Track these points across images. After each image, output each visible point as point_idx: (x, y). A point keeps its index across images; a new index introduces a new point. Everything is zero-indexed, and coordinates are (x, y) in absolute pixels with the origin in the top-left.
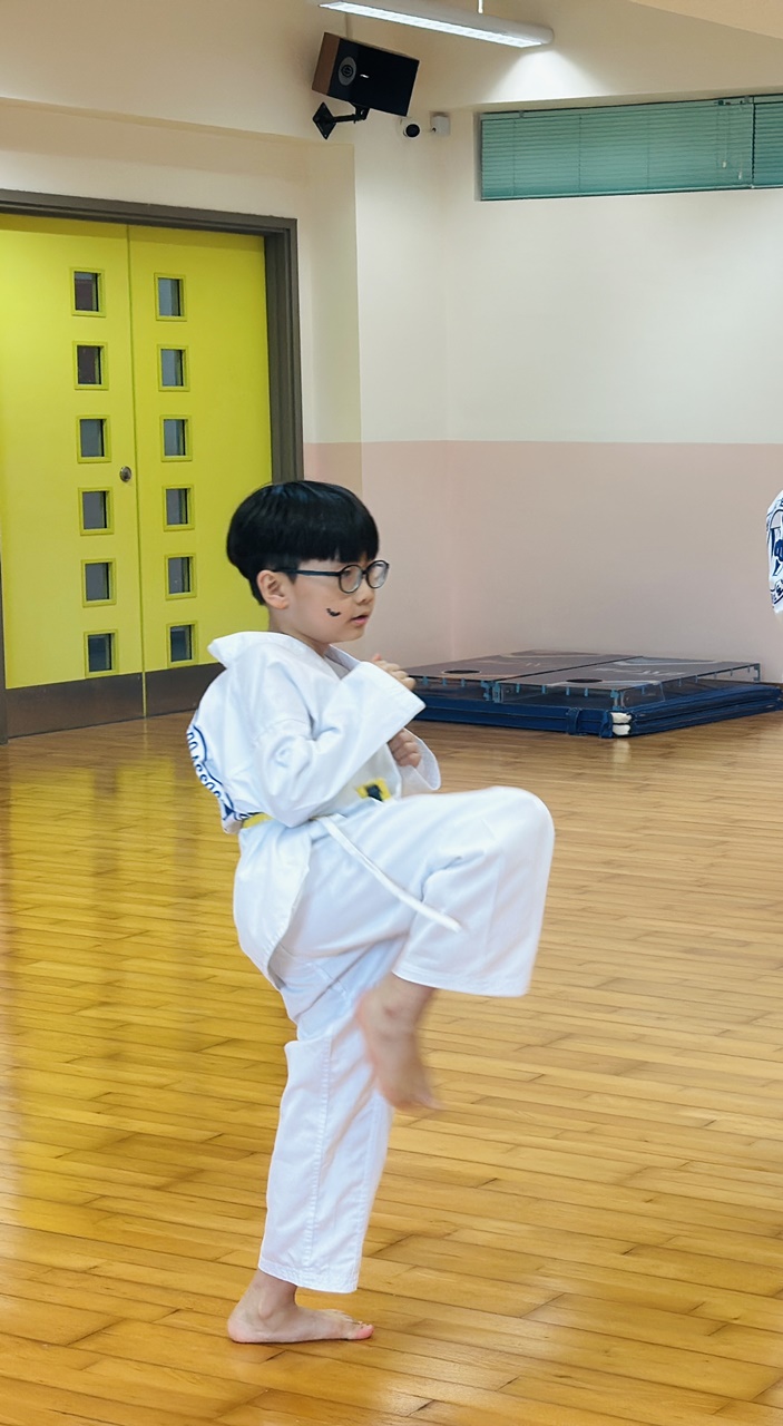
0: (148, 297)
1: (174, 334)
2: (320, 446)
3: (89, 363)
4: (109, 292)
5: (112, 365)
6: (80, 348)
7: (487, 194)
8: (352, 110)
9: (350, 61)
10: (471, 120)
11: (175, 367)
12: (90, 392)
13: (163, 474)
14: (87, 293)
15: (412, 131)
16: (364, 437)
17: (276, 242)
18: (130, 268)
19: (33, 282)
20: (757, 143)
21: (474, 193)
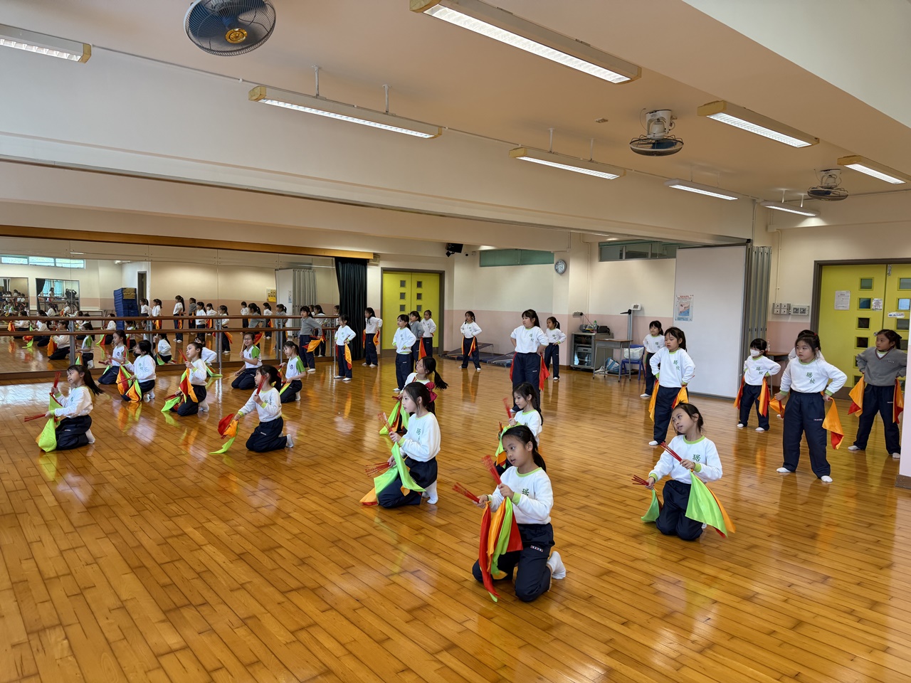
0: (415, 284)
1: (419, 291)
2: (448, 311)
3: (403, 296)
4: (408, 284)
5: (407, 296)
6: (401, 294)
7: (481, 266)
8: (452, 252)
9: (451, 246)
10: (479, 253)
11: (419, 296)
12: (402, 300)
14: (403, 284)
15: (467, 255)
16: (454, 309)
17: (441, 275)
18: (411, 281)
19: (392, 282)
20: (521, 257)
21: (478, 265)
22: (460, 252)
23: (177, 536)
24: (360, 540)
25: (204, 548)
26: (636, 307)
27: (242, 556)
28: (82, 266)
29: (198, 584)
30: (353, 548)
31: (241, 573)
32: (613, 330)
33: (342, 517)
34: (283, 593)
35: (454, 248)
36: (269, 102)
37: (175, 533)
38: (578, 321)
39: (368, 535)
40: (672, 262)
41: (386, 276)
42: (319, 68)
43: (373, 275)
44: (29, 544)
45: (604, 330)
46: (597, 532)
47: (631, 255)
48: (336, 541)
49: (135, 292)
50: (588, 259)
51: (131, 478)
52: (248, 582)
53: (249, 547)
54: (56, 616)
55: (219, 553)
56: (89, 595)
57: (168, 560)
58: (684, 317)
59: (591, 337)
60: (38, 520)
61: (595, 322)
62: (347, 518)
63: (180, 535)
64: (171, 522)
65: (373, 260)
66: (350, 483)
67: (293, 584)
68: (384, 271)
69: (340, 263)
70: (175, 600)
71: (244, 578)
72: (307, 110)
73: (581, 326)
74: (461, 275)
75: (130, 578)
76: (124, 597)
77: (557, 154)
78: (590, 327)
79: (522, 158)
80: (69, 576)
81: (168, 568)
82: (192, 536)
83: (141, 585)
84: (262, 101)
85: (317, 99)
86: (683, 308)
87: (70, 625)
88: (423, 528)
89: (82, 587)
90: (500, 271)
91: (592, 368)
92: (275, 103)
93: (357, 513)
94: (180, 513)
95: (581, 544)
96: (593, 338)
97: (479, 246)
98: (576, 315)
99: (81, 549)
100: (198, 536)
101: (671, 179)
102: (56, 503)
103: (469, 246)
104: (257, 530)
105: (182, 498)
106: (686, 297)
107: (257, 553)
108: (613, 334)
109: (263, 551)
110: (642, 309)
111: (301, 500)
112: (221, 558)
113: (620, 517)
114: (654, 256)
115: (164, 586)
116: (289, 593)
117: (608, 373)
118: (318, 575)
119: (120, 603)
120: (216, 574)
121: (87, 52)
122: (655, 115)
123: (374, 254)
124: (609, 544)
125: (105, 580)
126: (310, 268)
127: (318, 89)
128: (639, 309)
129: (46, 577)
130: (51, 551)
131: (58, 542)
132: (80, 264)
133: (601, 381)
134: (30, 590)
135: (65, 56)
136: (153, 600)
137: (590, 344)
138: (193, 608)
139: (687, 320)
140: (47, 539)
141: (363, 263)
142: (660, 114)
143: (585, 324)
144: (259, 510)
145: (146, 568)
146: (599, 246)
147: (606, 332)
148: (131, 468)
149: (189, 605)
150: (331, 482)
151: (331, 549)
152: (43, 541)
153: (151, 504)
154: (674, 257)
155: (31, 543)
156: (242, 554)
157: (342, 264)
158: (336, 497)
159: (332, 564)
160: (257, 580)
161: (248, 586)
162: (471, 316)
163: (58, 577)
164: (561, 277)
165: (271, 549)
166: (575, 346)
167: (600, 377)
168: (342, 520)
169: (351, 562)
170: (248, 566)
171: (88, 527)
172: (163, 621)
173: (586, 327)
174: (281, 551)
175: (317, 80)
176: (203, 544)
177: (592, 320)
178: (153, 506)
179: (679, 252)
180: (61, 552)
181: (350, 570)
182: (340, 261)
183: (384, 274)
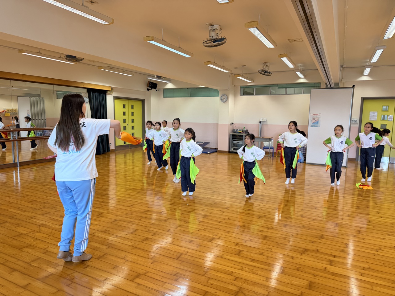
0: (130, 107)
1: (133, 111)
3: (124, 113)
4: (126, 106)
5: (127, 114)
7: (164, 97)
8: (151, 89)
9: (151, 84)
11: (133, 114)
12: (124, 116)
13: (131, 124)
14: (124, 106)
15: (157, 91)
17: (143, 101)
18: (128, 104)
19: (119, 104)
20: (191, 93)
21: (162, 97)
22: (155, 88)
26: (263, 120)
38: (232, 127)
43: (109, 99)
50: (235, 95)
58: (315, 125)
59: (242, 136)
61: (244, 127)
68: (116, 98)
69: (91, 92)
73: (233, 131)
74: (154, 102)
78: (240, 131)
86: (315, 120)
90: (178, 100)
98: (231, 124)
106: (317, 115)
123: (112, 88)
128: (265, 121)
137: (242, 139)
139: (317, 126)
141: (104, 93)
146: (240, 87)
157: (93, 93)
164: (224, 104)
166: (232, 140)
173: (237, 130)
183: (115, 100)
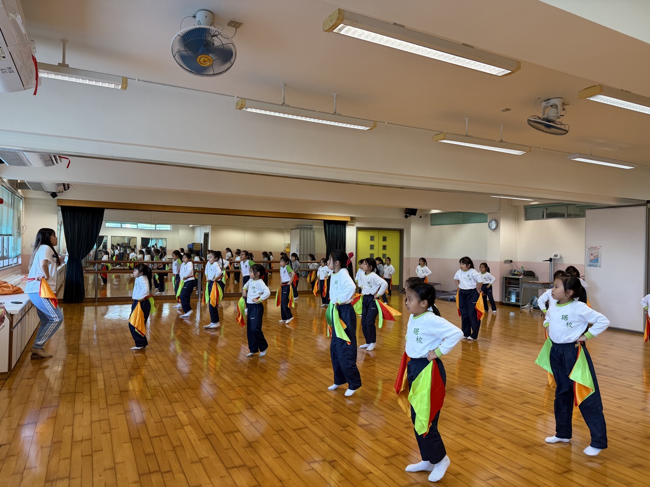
0: (381, 239)
1: (384, 243)
2: (406, 258)
3: (372, 247)
4: (376, 239)
5: (376, 247)
6: (371, 245)
7: (432, 225)
9: (408, 210)
10: (430, 215)
11: (384, 247)
12: (372, 250)
14: (372, 238)
15: (421, 217)
16: (411, 257)
17: (401, 232)
18: (378, 236)
19: (364, 237)
20: (463, 218)
21: (430, 224)
22: (415, 214)
23: (169, 417)
24: (297, 431)
25: (185, 427)
26: (556, 256)
27: (209, 437)
28: (169, 229)
29: (171, 455)
30: (290, 437)
31: (203, 450)
32: (537, 273)
33: (290, 412)
34: (227, 469)
35: (411, 212)
36: (249, 110)
37: (169, 415)
38: (508, 267)
39: (305, 428)
40: (582, 220)
41: (360, 233)
42: (285, 85)
43: (350, 233)
44: (74, 415)
45: (530, 274)
46: (494, 440)
47: (551, 216)
48: (279, 431)
49: (202, 246)
50: (516, 219)
51: (157, 372)
52: (206, 457)
53: (216, 429)
54: (69, 470)
55: (194, 432)
56: (96, 457)
57: (157, 434)
58: (594, 264)
59: (518, 279)
60: (87, 398)
61: (522, 267)
62: (293, 413)
63: (172, 416)
64: (170, 406)
65: (350, 222)
66: (304, 385)
67: (238, 462)
68: (359, 229)
69: (327, 224)
70: (151, 466)
71: (203, 454)
72: (277, 114)
73: (511, 271)
74: (416, 232)
75: (127, 447)
76: (118, 460)
77: (472, 137)
78: (519, 272)
79: (442, 141)
80: (90, 441)
81: (155, 441)
82: (180, 418)
83: (132, 452)
84: (244, 109)
85: (283, 107)
86: (593, 256)
87: (74, 478)
88: (349, 426)
89: (94, 450)
90: (447, 228)
91: (520, 304)
92: (254, 110)
93: (302, 409)
94: (179, 400)
95: (476, 450)
96: (520, 281)
97: (430, 210)
98: (506, 262)
99: (105, 421)
100: (183, 417)
101: (571, 154)
102: (103, 387)
103: (422, 210)
104: (226, 417)
105: (184, 389)
106: (595, 248)
107: (220, 435)
108: (537, 277)
109: (225, 434)
110: (561, 257)
111: (265, 396)
112: (193, 436)
113: (516, 429)
114: (570, 216)
115: (147, 455)
116: (232, 469)
117: (534, 308)
118: (257, 456)
119: (113, 465)
120: (185, 448)
121: (125, 82)
122: (548, 103)
123: (351, 217)
124: (501, 452)
125: (111, 446)
126: (311, 229)
127: (284, 99)
128: (558, 257)
129: (75, 440)
130: (86, 421)
131: (93, 415)
132: (168, 227)
133: (528, 315)
134: (61, 449)
135: (112, 86)
136: (135, 465)
137: (518, 285)
138: (160, 474)
139: (596, 266)
140: (87, 412)
141: (344, 224)
142: (552, 102)
143: (514, 269)
144: (233, 401)
145: (141, 440)
146: (524, 208)
147: (531, 276)
148: (159, 365)
149: (158, 471)
150: (290, 384)
151: (274, 437)
152: (84, 414)
153: (162, 392)
154: (584, 216)
155: (76, 414)
156: (209, 434)
158: (291, 395)
159: (271, 449)
160: (213, 456)
161: (205, 461)
162: (423, 261)
163: (82, 441)
164: (493, 233)
165: (232, 432)
166: (506, 286)
167: (527, 311)
168: (289, 414)
169: (285, 448)
170: (210, 445)
171: (116, 405)
172: (136, 482)
173: (515, 272)
174: (237, 435)
175: (283, 93)
176: (185, 424)
177: (520, 266)
178: (163, 393)
179: (588, 212)
180: (92, 422)
181: (282, 455)
182: (327, 223)
183: (358, 232)
